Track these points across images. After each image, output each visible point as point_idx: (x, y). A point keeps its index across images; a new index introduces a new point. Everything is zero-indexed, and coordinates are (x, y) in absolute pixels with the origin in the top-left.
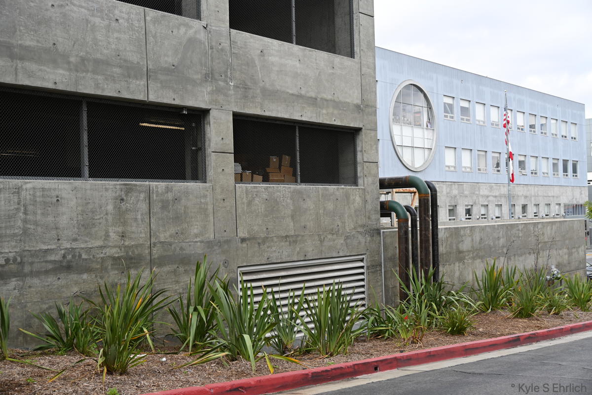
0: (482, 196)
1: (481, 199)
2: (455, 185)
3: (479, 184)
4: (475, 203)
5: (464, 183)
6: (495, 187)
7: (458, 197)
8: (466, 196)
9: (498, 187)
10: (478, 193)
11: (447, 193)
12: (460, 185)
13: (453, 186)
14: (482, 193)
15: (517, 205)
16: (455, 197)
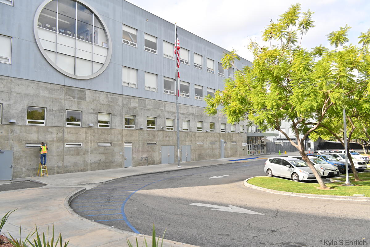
0: (168, 112)
1: (166, 114)
2: (134, 99)
3: (165, 102)
4: (159, 116)
5: (146, 99)
6: (182, 107)
7: (138, 109)
8: (149, 110)
9: (186, 108)
10: (163, 109)
11: (124, 105)
12: (140, 99)
13: (132, 99)
14: (167, 109)
15: (206, 122)
16: (134, 109)
